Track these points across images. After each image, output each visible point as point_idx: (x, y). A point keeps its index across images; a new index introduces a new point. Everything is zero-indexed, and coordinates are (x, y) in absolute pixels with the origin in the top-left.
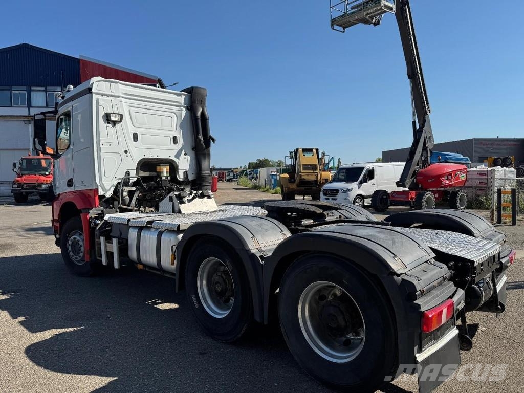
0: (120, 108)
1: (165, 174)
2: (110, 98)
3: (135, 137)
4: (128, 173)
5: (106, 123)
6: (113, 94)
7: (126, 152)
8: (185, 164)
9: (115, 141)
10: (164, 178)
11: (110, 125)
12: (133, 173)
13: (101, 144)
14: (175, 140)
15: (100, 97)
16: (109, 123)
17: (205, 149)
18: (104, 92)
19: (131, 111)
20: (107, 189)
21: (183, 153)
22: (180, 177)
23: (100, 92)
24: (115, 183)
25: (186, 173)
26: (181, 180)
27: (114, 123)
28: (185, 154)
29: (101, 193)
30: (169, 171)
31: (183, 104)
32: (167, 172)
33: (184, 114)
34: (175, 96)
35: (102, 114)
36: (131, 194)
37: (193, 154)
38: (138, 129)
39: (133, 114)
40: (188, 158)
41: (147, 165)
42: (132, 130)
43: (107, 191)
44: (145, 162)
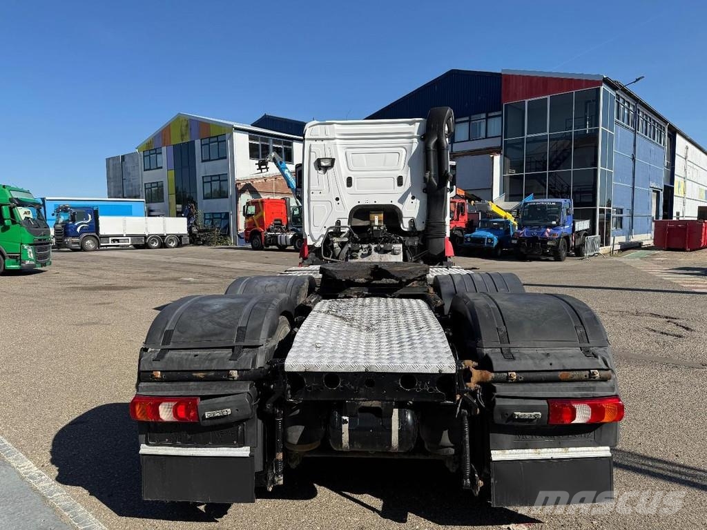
0: (333, 151)
1: (377, 223)
2: (325, 142)
3: (349, 182)
4: (338, 223)
5: (316, 170)
6: (327, 137)
7: (337, 199)
8: (411, 211)
9: (325, 187)
10: (375, 228)
11: (321, 172)
12: (344, 222)
13: (311, 192)
14: (400, 181)
15: (313, 143)
16: (320, 169)
17: (437, 190)
18: (317, 137)
19: (347, 153)
20: (316, 239)
21: (410, 196)
22: (405, 226)
23: (315, 137)
24: (324, 232)
25: (412, 222)
26: (406, 230)
27: (326, 168)
28: (413, 198)
29: (310, 242)
30: (382, 219)
31: (416, 134)
32: (379, 221)
33: (415, 146)
34: (408, 126)
35: (313, 160)
36: (342, 245)
37: (424, 196)
38: (353, 173)
39: (350, 156)
40: (417, 202)
41: (361, 212)
42: (345, 174)
43: (316, 241)
44: (359, 209)
